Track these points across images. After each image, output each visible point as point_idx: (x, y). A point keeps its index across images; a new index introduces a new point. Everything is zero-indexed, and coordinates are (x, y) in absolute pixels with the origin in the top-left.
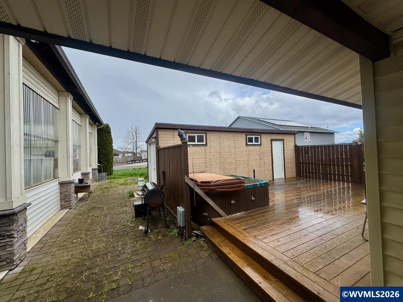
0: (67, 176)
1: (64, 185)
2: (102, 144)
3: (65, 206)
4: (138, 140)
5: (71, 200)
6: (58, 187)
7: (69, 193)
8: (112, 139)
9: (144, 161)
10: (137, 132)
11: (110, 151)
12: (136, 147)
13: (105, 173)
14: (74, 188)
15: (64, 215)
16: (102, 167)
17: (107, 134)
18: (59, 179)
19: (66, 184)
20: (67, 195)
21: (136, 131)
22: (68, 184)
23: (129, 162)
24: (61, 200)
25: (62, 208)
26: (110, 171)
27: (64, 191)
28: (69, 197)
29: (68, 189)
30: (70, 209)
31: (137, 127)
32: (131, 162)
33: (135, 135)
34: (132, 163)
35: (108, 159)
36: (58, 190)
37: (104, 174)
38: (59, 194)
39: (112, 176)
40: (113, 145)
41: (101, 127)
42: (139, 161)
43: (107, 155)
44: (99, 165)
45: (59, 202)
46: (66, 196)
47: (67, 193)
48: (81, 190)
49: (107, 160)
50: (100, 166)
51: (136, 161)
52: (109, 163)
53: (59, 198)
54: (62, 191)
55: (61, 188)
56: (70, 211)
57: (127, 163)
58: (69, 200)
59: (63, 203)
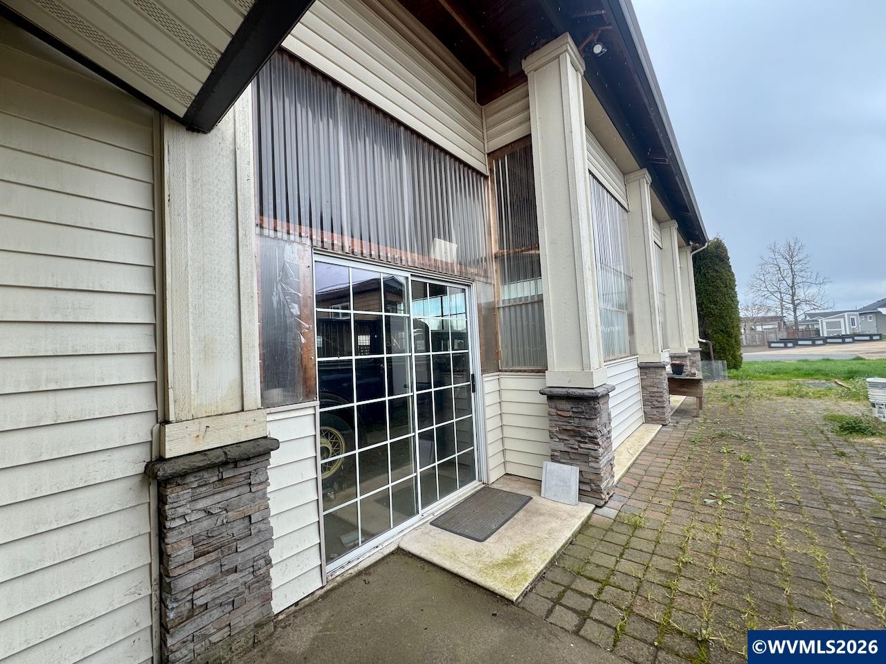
0: (652, 352)
1: (647, 371)
2: (706, 290)
3: (652, 416)
4: (798, 280)
5: (665, 405)
6: (637, 373)
7: (659, 390)
8: (733, 275)
9: (829, 340)
10: (796, 259)
11: (729, 305)
12: (793, 302)
13: (720, 362)
14: (666, 381)
15: (656, 435)
16: (711, 348)
17: (717, 264)
18: (638, 356)
19: (652, 370)
20: (656, 394)
21: (792, 257)
22: (656, 370)
23: (773, 345)
24: (646, 401)
25: (649, 419)
26: (734, 357)
27: (649, 384)
28: (659, 399)
29: (657, 381)
30: (663, 425)
31: (792, 245)
32: (782, 345)
33: (787, 267)
34: (786, 347)
35: (727, 327)
36: (638, 381)
37: (718, 365)
38: (639, 389)
39: (739, 373)
40: (737, 289)
41: (702, 249)
42: (810, 343)
43: (722, 317)
44: (704, 341)
45: (640, 405)
46: (652, 395)
47: (655, 390)
48: (680, 390)
49: (722, 331)
50: (706, 344)
51: (800, 343)
52: (729, 337)
53: (639, 397)
54: (645, 383)
55: (643, 377)
56: (664, 429)
57: (769, 345)
58: (659, 405)
59: (648, 409)
